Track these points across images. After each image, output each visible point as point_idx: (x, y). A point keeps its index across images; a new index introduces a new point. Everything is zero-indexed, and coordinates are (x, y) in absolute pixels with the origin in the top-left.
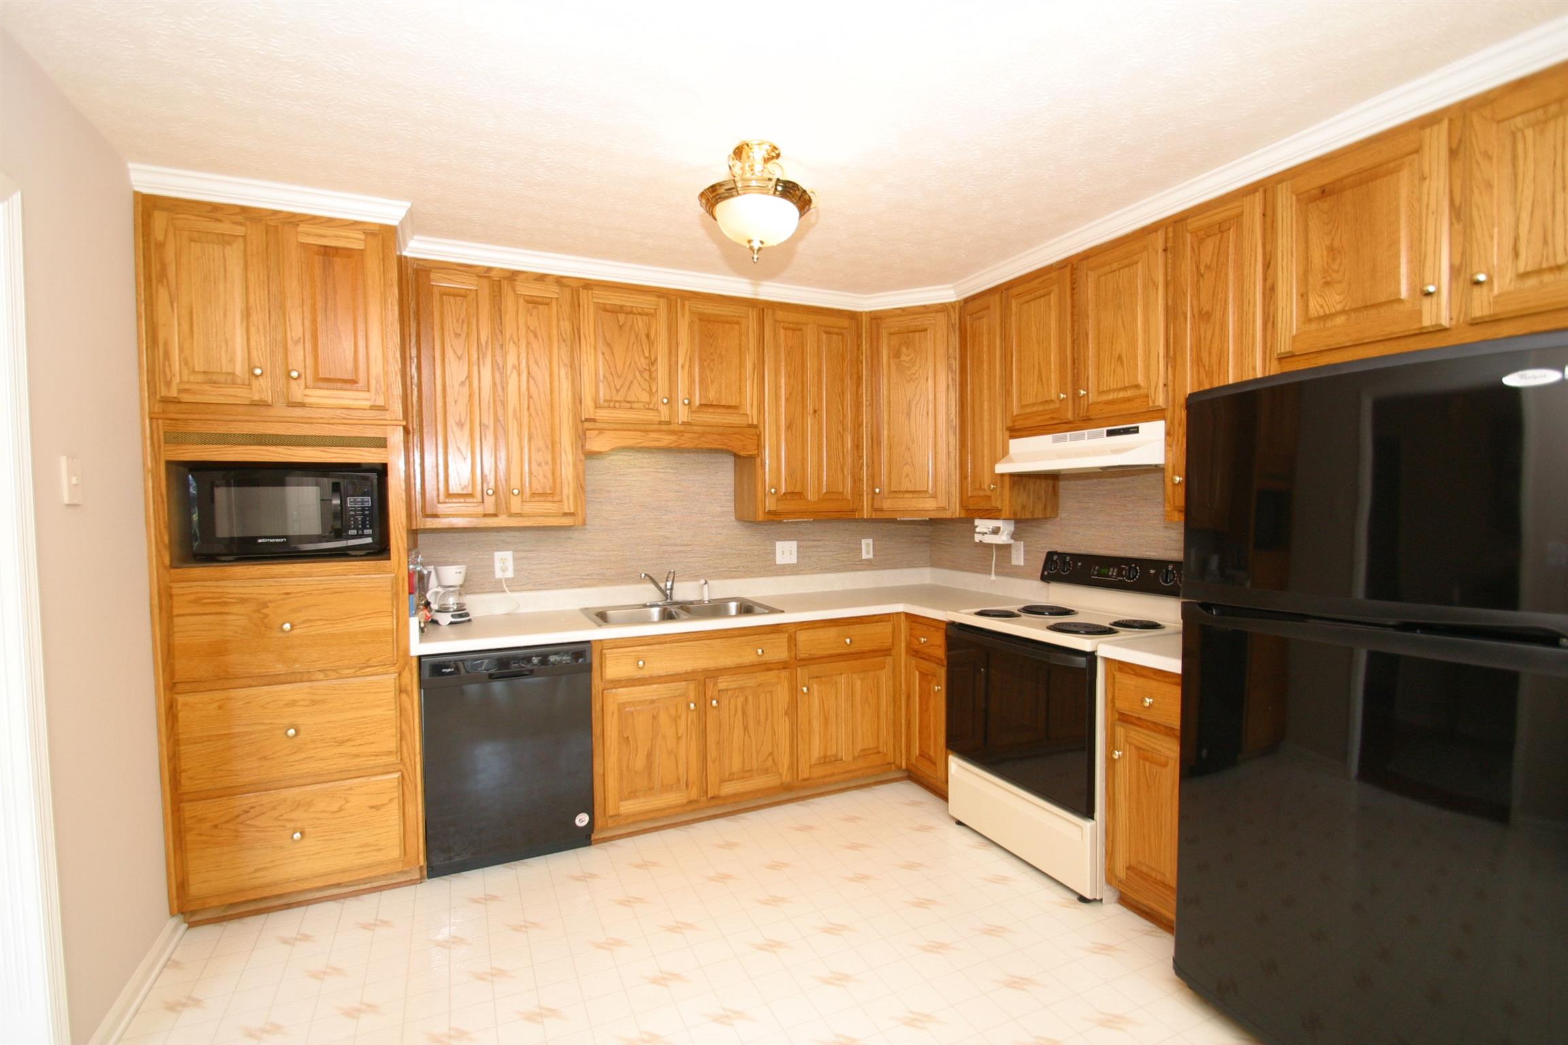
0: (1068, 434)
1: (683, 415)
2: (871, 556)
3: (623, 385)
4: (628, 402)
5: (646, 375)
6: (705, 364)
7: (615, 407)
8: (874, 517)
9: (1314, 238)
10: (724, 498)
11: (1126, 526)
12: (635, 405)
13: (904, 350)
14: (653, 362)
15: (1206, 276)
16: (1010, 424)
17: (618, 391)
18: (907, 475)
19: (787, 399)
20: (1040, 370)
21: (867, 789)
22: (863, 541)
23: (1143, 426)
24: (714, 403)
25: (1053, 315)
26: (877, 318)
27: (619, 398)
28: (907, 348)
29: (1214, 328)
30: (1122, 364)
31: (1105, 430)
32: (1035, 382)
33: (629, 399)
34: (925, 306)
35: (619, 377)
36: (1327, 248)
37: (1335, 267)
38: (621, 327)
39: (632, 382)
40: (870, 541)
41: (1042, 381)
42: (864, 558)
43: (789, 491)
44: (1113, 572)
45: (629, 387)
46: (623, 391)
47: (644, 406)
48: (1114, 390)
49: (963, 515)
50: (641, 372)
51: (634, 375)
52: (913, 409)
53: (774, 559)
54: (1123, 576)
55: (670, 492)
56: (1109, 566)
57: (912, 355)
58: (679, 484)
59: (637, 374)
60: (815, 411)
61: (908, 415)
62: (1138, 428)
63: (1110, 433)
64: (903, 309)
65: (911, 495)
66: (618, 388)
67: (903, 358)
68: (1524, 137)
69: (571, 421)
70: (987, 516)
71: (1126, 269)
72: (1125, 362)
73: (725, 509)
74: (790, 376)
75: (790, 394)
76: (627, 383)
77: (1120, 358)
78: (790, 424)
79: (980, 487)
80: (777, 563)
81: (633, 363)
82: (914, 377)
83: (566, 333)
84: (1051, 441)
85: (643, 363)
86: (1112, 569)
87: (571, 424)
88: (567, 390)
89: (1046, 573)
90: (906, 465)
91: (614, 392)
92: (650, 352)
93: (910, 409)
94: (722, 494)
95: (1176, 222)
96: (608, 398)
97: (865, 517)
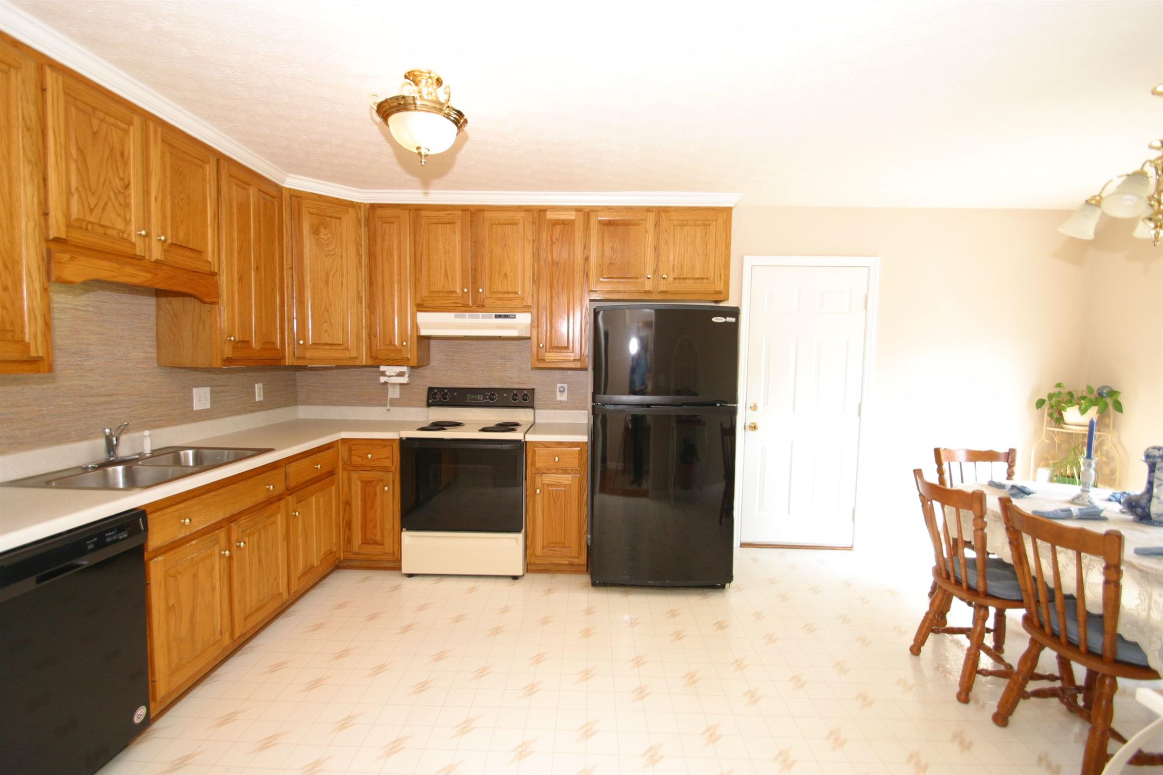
0: (467, 314)
1: (157, 254)
2: (262, 399)
3: (97, 204)
4: (103, 226)
5: (121, 198)
6: (176, 201)
7: (87, 229)
8: (295, 364)
9: (606, 241)
10: (147, 343)
11: (481, 370)
12: (110, 232)
13: (323, 230)
14: (127, 186)
15: (556, 244)
16: (419, 302)
17: (92, 210)
18: (326, 331)
19: (239, 253)
20: (446, 271)
21: (317, 587)
22: (256, 385)
23: (518, 315)
24: (183, 245)
25: (458, 238)
26: (297, 197)
27: (92, 220)
28: (325, 229)
29: (560, 271)
30: (507, 278)
31: (494, 314)
32: (442, 278)
33: (103, 223)
34: (337, 199)
35: (93, 194)
36: (611, 248)
37: (614, 257)
38: (94, 134)
39: (106, 204)
40: (261, 385)
41: (447, 277)
42: (257, 400)
43: (241, 340)
44: (480, 397)
45: (104, 209)
46: (98, 211)
47: (118, 234)
48: (502, 292)
49: (370, 363)
50: (115, 194)
51: (109, 196)
52: (331, 278)
53: (192, 406)
54: (487, 399)
55: (91, 333)
56: (477, 394)
57: (329, 235)
58: (101, 326)
59: (112, 196)
60: (257, 268)
61: (327, 282)
62: (515, 315)
63: (497, 317)
64: (320, 196)
65: (329, 347)
66: (92, 206)
67: (322, 235)
68: (677, 229)
69: (37, 236)
70: (394, 364)
71: (510, 226)
72: (509, 278)
73: (149, 355)
74: (240, 231)
75: (241, 248)
76: (102, 204)
77: (506, 275)
78: (241, 275)
79: (391, 343)
80: (195, 409)
81: (107, 182)
82: (331, 253)
83: (31, 120)
84: (454, 317)
85: (117, 183)
86: (479, 396)
87: (37, 240)
88: (33, 195)
89: (430, 401)
90: (325, 323)
91: (87, 211)
92: (124, 173)
93: (328, 278)
94: (144, 339)
95: (540, 210)
96: (81, 217)
97: (287, 364)
